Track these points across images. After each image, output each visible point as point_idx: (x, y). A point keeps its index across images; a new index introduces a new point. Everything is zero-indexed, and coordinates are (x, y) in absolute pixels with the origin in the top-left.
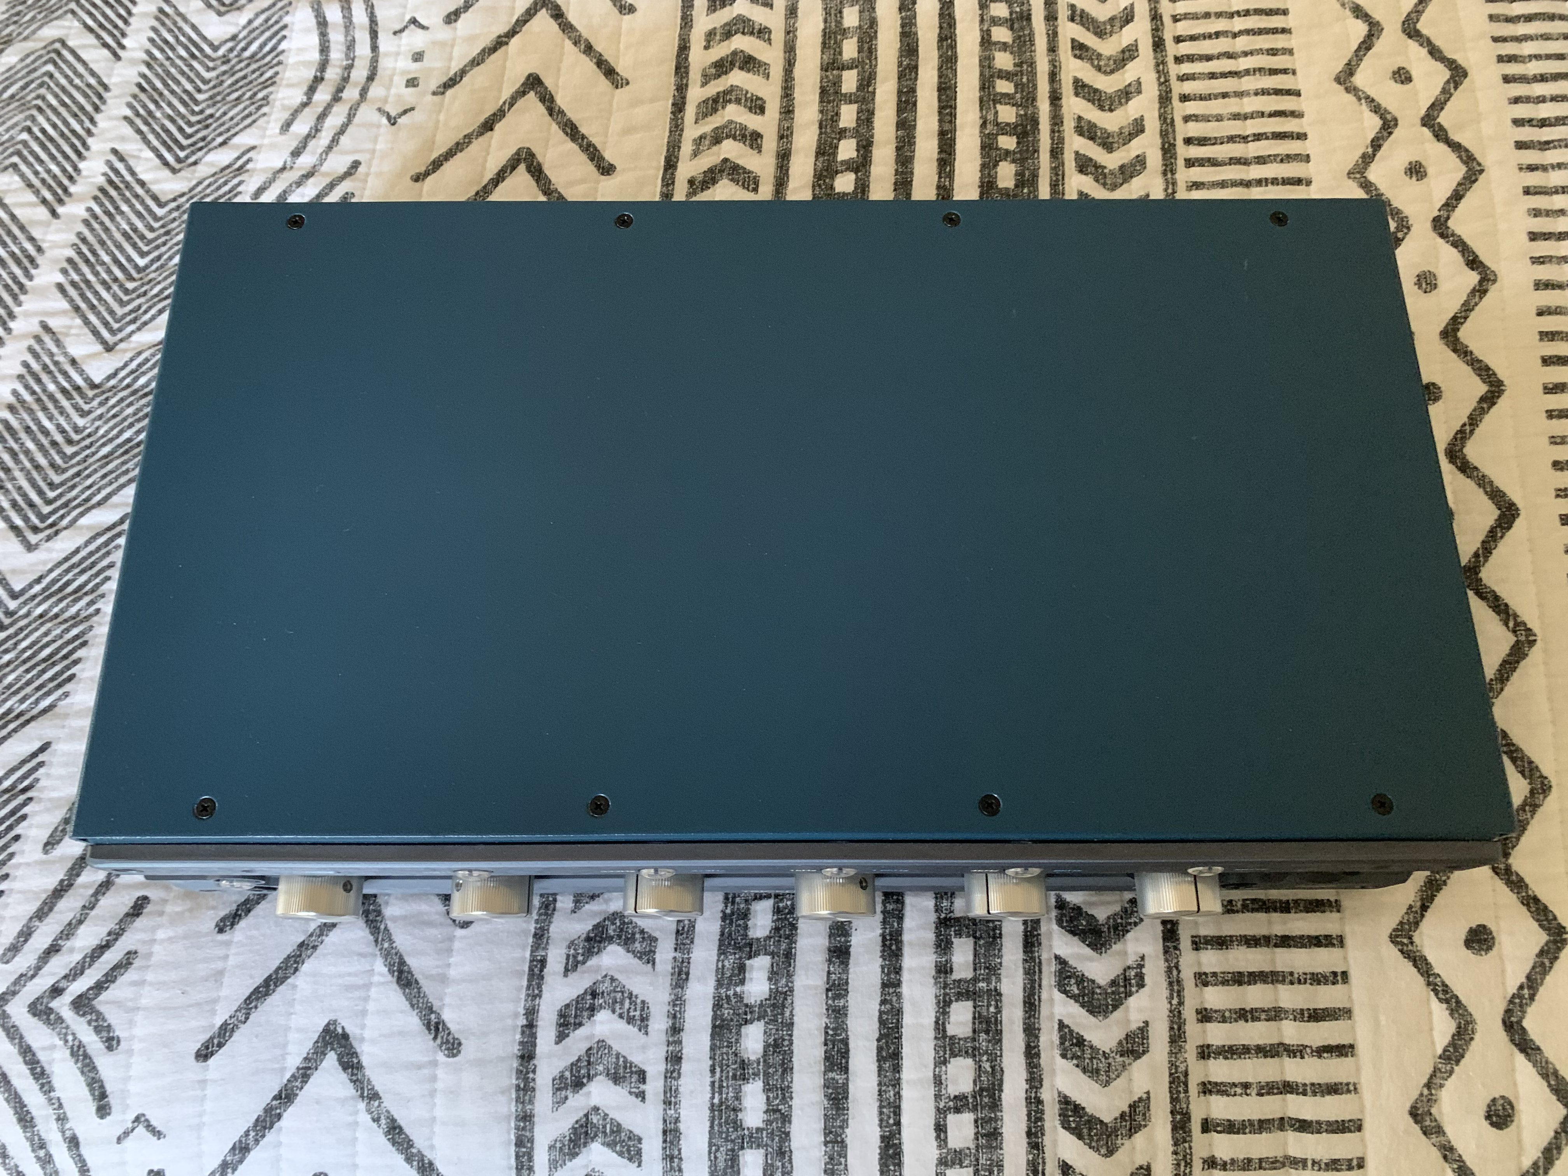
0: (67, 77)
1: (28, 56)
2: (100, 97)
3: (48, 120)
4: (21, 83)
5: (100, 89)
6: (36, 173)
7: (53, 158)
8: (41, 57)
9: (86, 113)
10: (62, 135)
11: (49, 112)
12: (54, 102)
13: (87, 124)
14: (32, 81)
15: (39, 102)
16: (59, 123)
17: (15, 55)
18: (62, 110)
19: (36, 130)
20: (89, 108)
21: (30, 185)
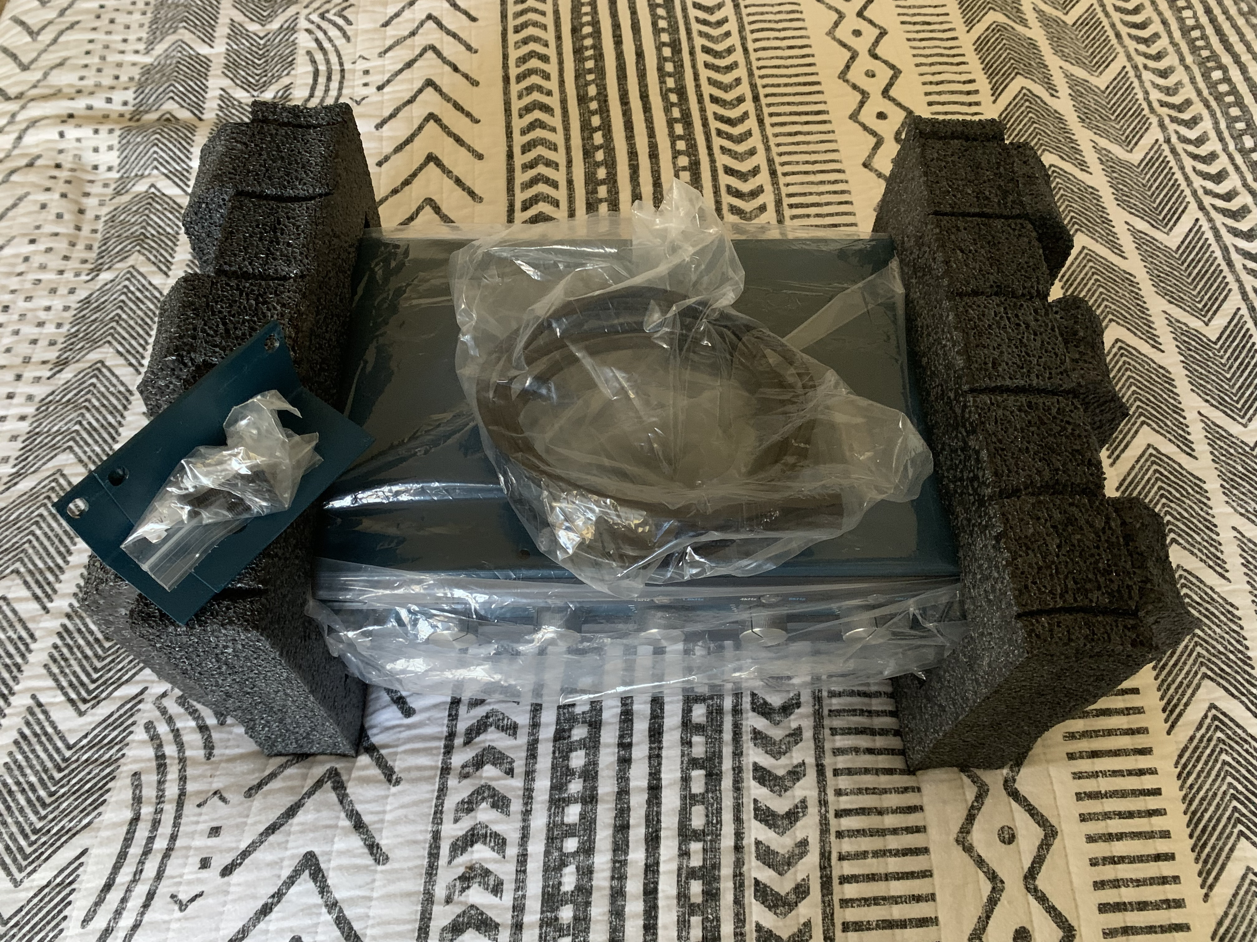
0: (105, 386)
1: (80, 373)
2: (127, 400)
3: (93, 416)
4: (73, 393)
5: (127, 394)
6: (85, 452)
7: (96, 442)
8: (88, 373)
9: (118, 411)
10: (102, 426)
11: (93, 411)
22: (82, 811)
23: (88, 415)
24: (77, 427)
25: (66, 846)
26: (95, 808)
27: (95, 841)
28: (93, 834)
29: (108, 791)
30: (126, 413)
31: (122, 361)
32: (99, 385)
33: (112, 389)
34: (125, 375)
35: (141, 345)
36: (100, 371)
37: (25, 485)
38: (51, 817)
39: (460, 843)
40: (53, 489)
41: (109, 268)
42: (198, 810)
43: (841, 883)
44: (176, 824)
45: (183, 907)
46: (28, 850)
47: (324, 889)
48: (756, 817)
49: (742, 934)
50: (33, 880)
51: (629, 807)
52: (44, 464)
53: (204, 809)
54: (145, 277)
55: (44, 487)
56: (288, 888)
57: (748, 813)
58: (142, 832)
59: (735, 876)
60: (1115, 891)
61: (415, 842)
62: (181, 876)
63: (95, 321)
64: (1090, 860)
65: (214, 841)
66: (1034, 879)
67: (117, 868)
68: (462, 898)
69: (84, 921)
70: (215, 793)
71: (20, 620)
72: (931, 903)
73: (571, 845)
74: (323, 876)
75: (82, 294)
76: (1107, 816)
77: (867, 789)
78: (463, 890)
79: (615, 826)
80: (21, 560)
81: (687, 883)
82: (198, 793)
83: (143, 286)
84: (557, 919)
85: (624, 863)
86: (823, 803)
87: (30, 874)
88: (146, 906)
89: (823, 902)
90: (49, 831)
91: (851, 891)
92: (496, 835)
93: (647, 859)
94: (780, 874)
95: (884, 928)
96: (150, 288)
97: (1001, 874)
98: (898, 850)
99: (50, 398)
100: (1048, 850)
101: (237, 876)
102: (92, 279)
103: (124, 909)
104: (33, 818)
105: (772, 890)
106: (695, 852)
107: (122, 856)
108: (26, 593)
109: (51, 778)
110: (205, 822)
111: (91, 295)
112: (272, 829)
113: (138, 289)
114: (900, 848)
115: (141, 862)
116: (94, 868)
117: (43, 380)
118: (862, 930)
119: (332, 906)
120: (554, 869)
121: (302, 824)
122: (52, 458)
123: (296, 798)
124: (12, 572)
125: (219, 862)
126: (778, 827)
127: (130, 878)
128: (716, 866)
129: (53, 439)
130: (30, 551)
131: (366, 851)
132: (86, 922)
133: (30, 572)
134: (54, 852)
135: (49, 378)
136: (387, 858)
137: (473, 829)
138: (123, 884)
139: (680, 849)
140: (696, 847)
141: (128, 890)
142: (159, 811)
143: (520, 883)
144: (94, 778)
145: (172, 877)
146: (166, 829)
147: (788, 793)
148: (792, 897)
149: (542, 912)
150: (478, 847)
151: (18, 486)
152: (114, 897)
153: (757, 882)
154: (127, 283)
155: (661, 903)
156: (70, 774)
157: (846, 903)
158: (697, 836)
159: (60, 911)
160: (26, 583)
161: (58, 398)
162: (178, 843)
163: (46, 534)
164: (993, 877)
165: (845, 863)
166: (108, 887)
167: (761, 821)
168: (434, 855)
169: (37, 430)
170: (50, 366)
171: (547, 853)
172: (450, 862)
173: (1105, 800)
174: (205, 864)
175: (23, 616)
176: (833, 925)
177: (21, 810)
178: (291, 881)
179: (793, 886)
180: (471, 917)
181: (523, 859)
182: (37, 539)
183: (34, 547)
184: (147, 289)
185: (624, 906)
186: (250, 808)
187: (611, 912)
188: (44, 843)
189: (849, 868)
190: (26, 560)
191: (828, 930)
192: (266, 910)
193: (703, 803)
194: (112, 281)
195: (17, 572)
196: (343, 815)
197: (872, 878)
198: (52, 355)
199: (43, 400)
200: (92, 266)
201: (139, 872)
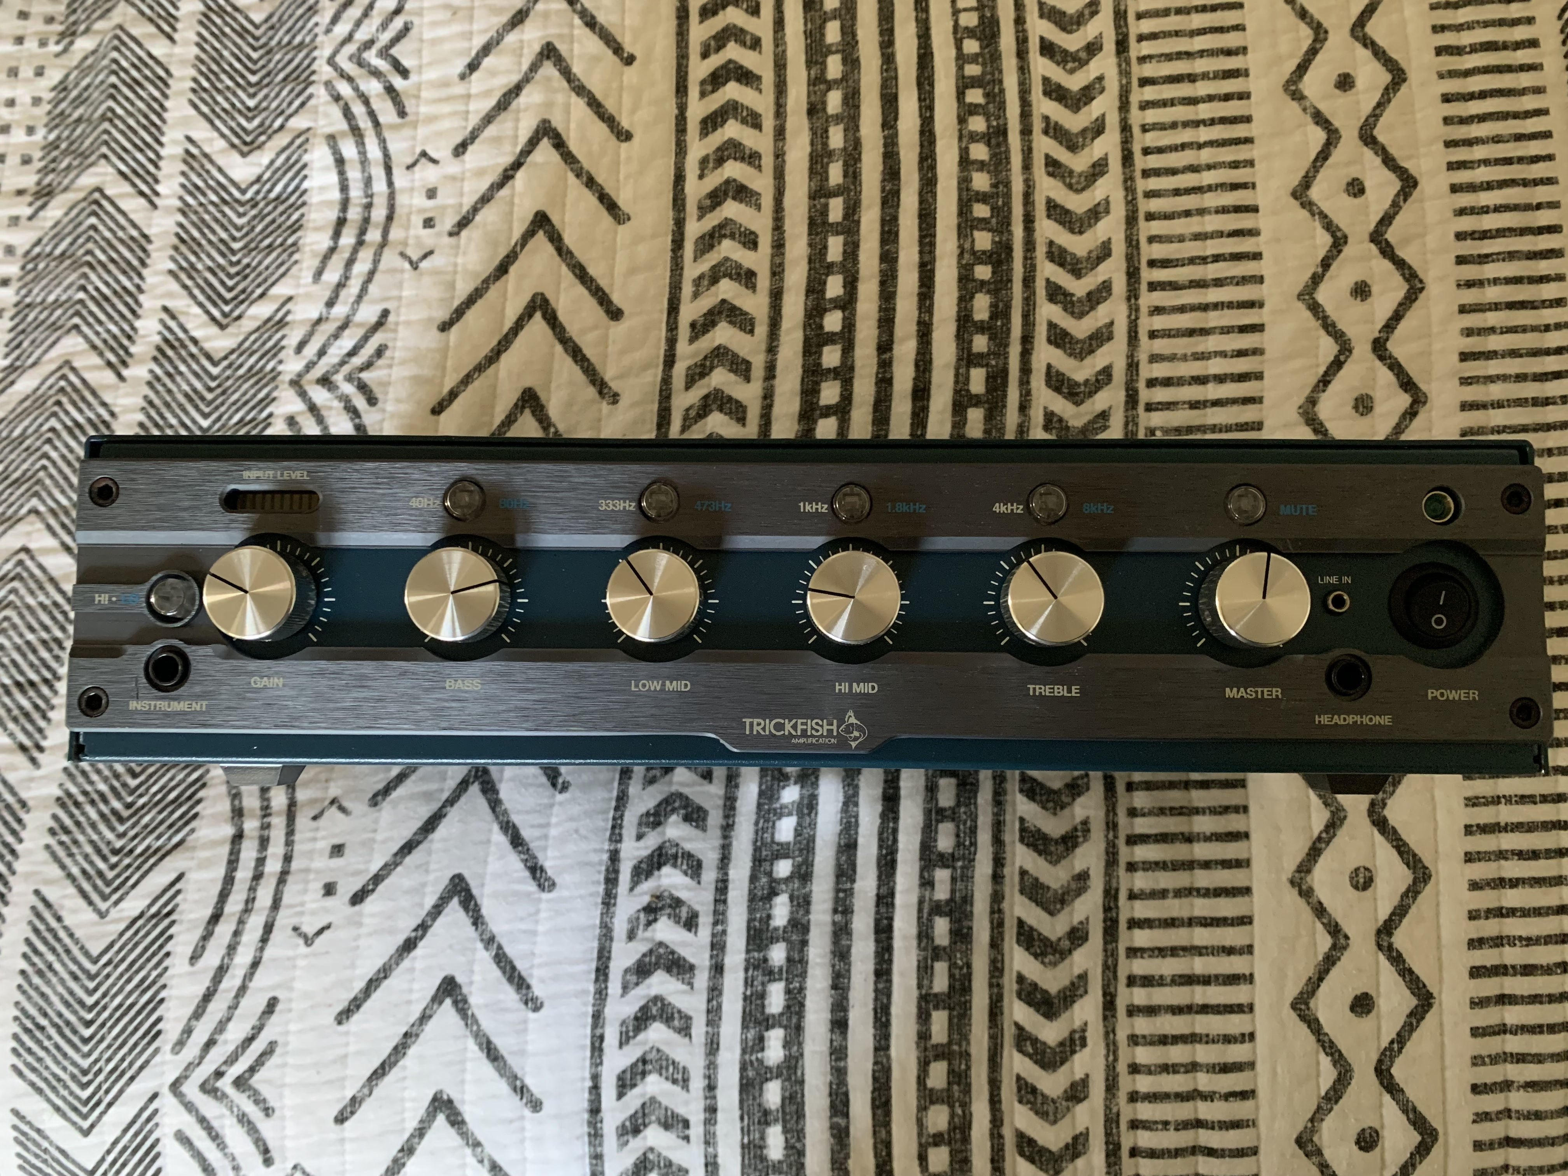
0: (111, 230)
1: (71, 208)
2: (144, 250)
3: (100, 278)
4: (68, 240)
5: (143, 241)
6: (97, 334)
7: (110, 317)
8: (83, 210)
9: (134, 269)
10: (115, 292)
11: (100, 270)
12: (102, 257)
13: (137, 280)
14: (78, 237)
15: (88, 258)
16: (111, 281)
17: (58, 208)
18: (111, 267)
19: (90, 288)
20: (135, 263)
21: (94, 347)
22: (170, 826)
23: (93, 277)
24: (81, 295)
25: (157, 869)
26: (187, 823)
27: (192, 864)
28: (188, 854)
29: (199, 802)
30: (145, 272)
31: (127, 188)
32: (101, 227)
33: (120, 234)
34: (135, 211)
35: (151, 160)
36: (100, 206)
37: (26, 384)
38: (132, 833)
39: (644, 866)
40: (62, 390)
41: (87, 31)
42: (314, 824)
43: (1129, 928)
44: (289, 843)
45: (308, 941)
46: (110, 875)
47: (477, 920)
48: (1022, 840)
49: (998, 985)
50: (122, 910)
51: (857, 821)
52: (46, 352)
53: (322, 822)
54: (140, 45)
55: (50, 387)
56: (434, 920)
57: (1011, 835)
58: (249, 852)
59: (992, 912)
60: (1496, 951)
61: (588, 864)
62: (302, 904)
63: (79, 120)
64: (1470, 912)
65: (337, 862)
66: (1390, 934)
67: (223, 896)
68: (648, 934)
69: (192, 958)
70: (333, 802)
71: (52, 580)
72: (1246, 958)
73: (783, 868)
74: (476, 905)
75: (54, 76)
76: (1502, 855)
77: (1172, 809)
78: (649, 923)
79: (839, 845)
80: (36, 494)
81: (930, 920)
82: (312, 802)
83: (140, 59)
84: (765, 960)
85: (850, 893)
86: (1111, 826)
87: (116, 903)
88: (264, 940)
89: (1105, 950)
90: (131, 851)
91: (1142, 938)
92: (689, 856)
93: (879, 887)
94: (1051, 914)
95: (1181, 984)
96: (150, 62)
97: (1347, 927)
98: (1208, 890)
99: (37, 250)
100: (1415, 899)
101: (371, 904)
102: (65, 50)
103: (238, 943)
104: (109, 835)
105: (1040, 934)
106: (941, 881)
107: (229, 880)
108: (52, 543)
109: (125, 785)
110: (323, 838)
111: (67, 76)
112: (408, 848)
113: (134, 66)
114: (1211, 886)
115: (252, 889)
116: (196, 896)
117: (23, 221)
118: (1152, 986)
119: (489, 941)
120: (762, 899)
121: (445, 840)
122: (54, 343)
123: (435, 806)
124: (30, 512)
125: (348, 887)
126: (1051, 854)
127: (240, 907)
128: (967, 900)
129: (51, 314)
130: (48, 482)
131: (527, 874)
132: (194, 958)
133: (52, 511)
134: (143, 877)
135: (30, 218)
136: (553, 885)
137: (660, 848)
138: (233, 914)
139: (922, 876)
140: (942, 875)
141: (241, 922)
142: (266, 827)
143: (720, 917)
144: (178, 785)
145: (291, 906)
146: (276, 849)
147: (1066, 812)
148: (1066, 944)
149: (748, 951)
150: (666, 870)
151: (17, 387)
152: (224, 930)
153: (1021, 923)
154: (115, 55)
155: (898, 943)
156: (147, 780)
157: (1133, 952)
158: (945, 861)
159: (161, 947)
160: (49, 528)
161: (48, 249)
162: (295, 865)
163: (63, 457)
164: (1334, 930)
165: (1138, 904)
166: (216, 918)
167: (1028, 845)
168: (611, 880)
169: (28, 300)
170: (28, 198)
171: (753, 878)
172: (632, 889)
173: (1503, 835)
174: (329, 890)
175: (55, 573)
176: (1115, 977)
177: (93, 826)
178: (437, 910)
179: (1067, 929)
180: (659, 957)
181: (722, 887)
182: (54, 463)
183: (51, 477)
184: (146, 65)
185: (849, 947)
186: (376, 821)
187: (834, 953)
188: (129, 866)
189: (1142, 910)
190: (44, 494)
191: (1108, 985)
192: (409, 945)
193: (953, 820)
194: (94, 52)
195: (34, 511)
196: (496, 827)
197: (1170, 923)
198: (29, 179)
199: (28, 253)
200: (61, 28)
201: (250, 902)
